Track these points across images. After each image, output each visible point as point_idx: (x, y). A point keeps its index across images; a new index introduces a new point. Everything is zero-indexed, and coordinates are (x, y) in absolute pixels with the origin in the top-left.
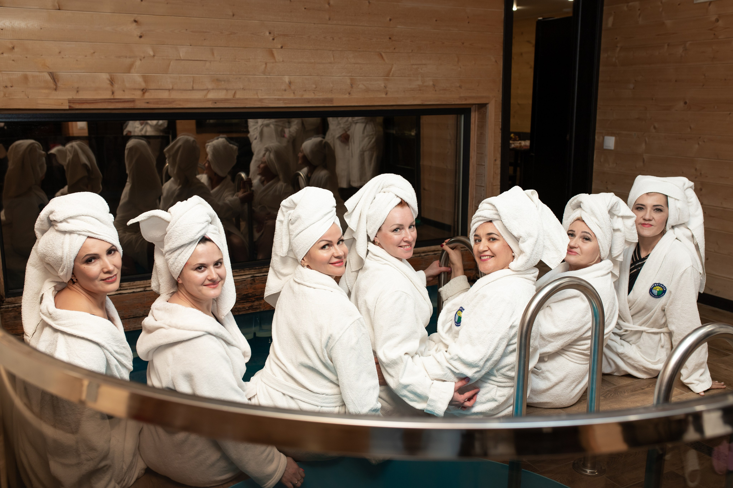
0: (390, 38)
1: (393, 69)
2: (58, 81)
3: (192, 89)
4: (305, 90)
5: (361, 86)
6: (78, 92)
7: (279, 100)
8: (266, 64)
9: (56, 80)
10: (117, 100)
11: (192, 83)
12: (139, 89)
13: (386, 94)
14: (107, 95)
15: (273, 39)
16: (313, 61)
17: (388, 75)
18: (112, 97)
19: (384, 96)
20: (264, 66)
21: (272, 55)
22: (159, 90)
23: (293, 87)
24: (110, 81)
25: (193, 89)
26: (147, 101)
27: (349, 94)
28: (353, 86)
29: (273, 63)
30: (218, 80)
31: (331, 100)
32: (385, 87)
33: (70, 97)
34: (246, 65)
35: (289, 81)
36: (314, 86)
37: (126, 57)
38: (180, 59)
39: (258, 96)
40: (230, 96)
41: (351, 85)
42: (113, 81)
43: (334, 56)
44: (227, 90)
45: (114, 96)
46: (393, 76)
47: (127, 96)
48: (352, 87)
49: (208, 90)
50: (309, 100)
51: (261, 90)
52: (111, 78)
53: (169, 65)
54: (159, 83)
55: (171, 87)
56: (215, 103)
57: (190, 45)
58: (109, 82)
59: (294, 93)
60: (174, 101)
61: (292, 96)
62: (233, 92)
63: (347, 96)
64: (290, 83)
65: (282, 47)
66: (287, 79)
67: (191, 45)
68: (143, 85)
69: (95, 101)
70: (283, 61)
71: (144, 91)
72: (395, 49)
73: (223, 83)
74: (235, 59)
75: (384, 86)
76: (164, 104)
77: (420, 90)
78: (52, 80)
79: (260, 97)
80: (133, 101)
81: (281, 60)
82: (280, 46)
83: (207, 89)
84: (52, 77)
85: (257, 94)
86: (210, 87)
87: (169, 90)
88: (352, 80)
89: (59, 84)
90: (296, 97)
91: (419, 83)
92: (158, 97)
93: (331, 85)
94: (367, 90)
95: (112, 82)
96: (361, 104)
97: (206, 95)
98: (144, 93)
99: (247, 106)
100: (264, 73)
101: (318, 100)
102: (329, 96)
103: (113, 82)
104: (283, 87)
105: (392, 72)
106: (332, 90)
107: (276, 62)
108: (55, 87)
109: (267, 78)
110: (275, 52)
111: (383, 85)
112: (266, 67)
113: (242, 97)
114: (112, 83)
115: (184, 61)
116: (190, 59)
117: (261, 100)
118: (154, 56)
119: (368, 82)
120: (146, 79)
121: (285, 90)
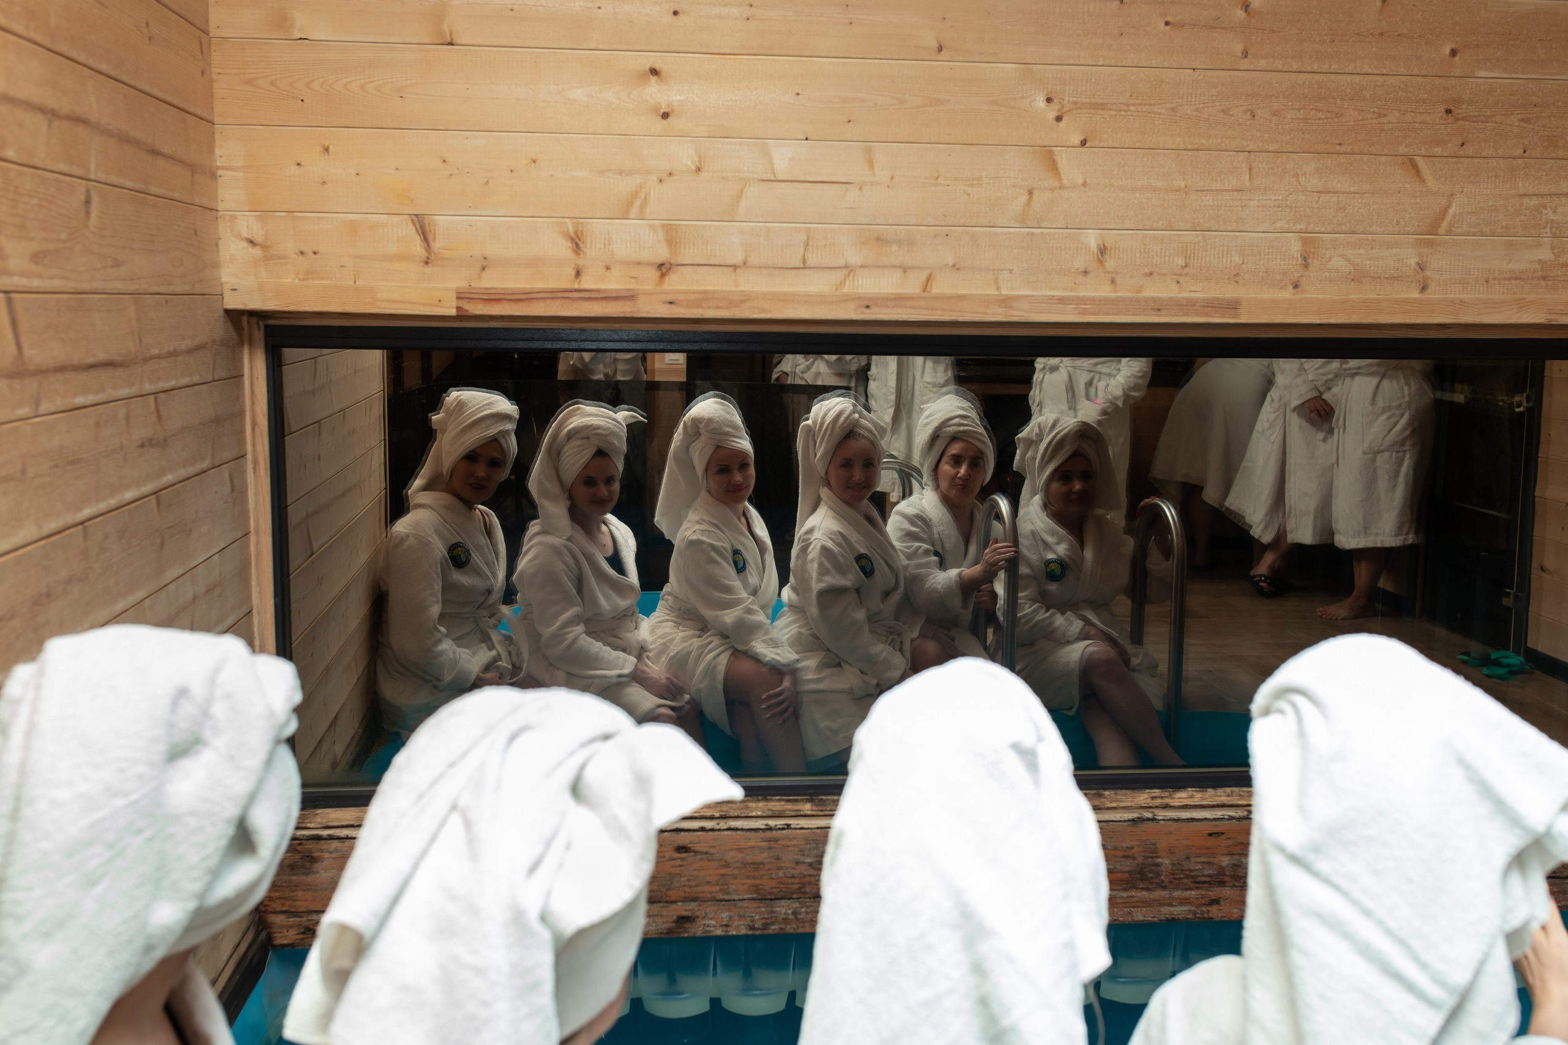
0: (1448, 111)
1: (1451, 211)
2: (434, 240)
3: (801, 265)
4: (1151, 274)
5: (1337, 263)
6: (483, 269)
7: (1062, 300)
8: (1030, 193)
9: (430, 237)
10: (587, 295)
11: (802, 250)
12: (651, 264)
13: (1424, 289)
14: (562, 280)
15: (1059, 119)
16: (1182, 184)
17: (1433, 230)
18: (576, 286)
19: (1415, 295)
20: (1024, 198)
21: (1053, 166)
22: (706, 268)
23: (1110, 264)
24: (572, 239)
25: (805, 266)
26: (669, 298)
27: (1296, 286)
28: (1310, 261)
29: (1052, 189)
30: (880, 240)
31: (1233, 305)
32: (1421, 267)
33: (463, 284)
34: (968, 194)
35: (1098, 246)
36: (1181, 262)
37: (621, 173)
38: (773, 178)
39: (998, 288)
40: (912, 286)
41: (1305, 259)
42: (579, 240)
43: (1250, 169)
44: (905, 269)
45: (580, 282)
46: (1449, 232)
47: (613, 283)
48: (1306, 266)
49: (849, 270)
50: (1159, 306)
51: (1011, 271)
52: (576, 233)
53: (739, 196)
54: (709, 248)
55: (738, 258)
56: (868, 307)
57: (804, 138)
58: (569, 244)
59: (1113, 281)
60: (746, 298)
61: (1105, 291)
62: (924, 276)
63: (1287, 294)
64: (1103, 250)
65: (1084, 143)
66: (1092, 239)
67: (807, 139)
68: (662, 253)
69: (526, 297)
70: (1084, 184)
71: (664, 269)
72: (1463, 145)
73: (894, 248)
74: (937, 178)
75: (1418, 264)
76: (718, 308)
77: (1545, 278)
78: (418, 238)
79: (1004, 292)
80: (630, 297)
81: (1080, 181)
82: (1076, 140)
83: (846, 266)
84: (418, 227)
85: (996, 281)
86: (854, 259)
87: (735, 267)
88: (1305, 242)
89: (437, 245)
90: (1119, 294)
91: (1545, 254)
92: (702, 288)
93: (1238, 260)
94: (1358, 277)
95: (577, 243)
96: (1333, 321)
97: (842, 283)
98: (663, 275)
99: (961, 319)
100: (1022, 220)
101: (1189, 305)
102: (1228, 292)
103: (581, 244)
104: (1079, 263)
105: (1448, 218)
106: (1237, 275)
107: (1061, 187)
108: (424, 254)
109: (1032, 234)
110: (1063, 159)
111: (1413, 261)
112: (1029, 203)
113: (948, 291)
114: (577, 245)
115: (783, 184)
116: (802, 178)
117: (1006, 302)
118: (699, 169)
119: (1362, 251)
120: (672, 235)
121: (1086, 273)
